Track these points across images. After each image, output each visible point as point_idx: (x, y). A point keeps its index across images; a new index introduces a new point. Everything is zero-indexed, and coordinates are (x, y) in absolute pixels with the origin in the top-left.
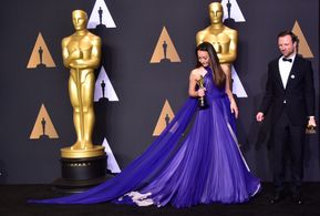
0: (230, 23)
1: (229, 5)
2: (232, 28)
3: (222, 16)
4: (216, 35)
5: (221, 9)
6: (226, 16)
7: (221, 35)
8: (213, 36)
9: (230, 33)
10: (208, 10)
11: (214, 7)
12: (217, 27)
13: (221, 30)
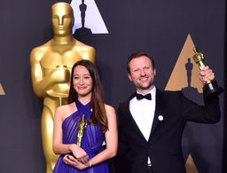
0: (84, 35)
1: (83, 8)
2: (87, 43)
3: (72, 24)
4: (62, 53)
5: (70, 13)
6: (78, 24)
7: (69, 54)
8: (57, 55)
9: (85, 52)
10: (49, 14)
11: (60, 9)
12: (63, 41)
13: (69, 47)
